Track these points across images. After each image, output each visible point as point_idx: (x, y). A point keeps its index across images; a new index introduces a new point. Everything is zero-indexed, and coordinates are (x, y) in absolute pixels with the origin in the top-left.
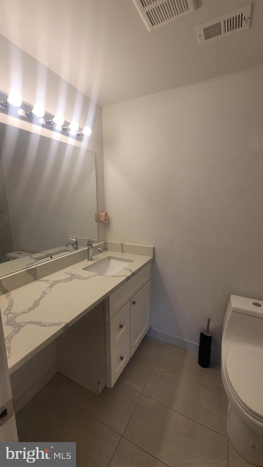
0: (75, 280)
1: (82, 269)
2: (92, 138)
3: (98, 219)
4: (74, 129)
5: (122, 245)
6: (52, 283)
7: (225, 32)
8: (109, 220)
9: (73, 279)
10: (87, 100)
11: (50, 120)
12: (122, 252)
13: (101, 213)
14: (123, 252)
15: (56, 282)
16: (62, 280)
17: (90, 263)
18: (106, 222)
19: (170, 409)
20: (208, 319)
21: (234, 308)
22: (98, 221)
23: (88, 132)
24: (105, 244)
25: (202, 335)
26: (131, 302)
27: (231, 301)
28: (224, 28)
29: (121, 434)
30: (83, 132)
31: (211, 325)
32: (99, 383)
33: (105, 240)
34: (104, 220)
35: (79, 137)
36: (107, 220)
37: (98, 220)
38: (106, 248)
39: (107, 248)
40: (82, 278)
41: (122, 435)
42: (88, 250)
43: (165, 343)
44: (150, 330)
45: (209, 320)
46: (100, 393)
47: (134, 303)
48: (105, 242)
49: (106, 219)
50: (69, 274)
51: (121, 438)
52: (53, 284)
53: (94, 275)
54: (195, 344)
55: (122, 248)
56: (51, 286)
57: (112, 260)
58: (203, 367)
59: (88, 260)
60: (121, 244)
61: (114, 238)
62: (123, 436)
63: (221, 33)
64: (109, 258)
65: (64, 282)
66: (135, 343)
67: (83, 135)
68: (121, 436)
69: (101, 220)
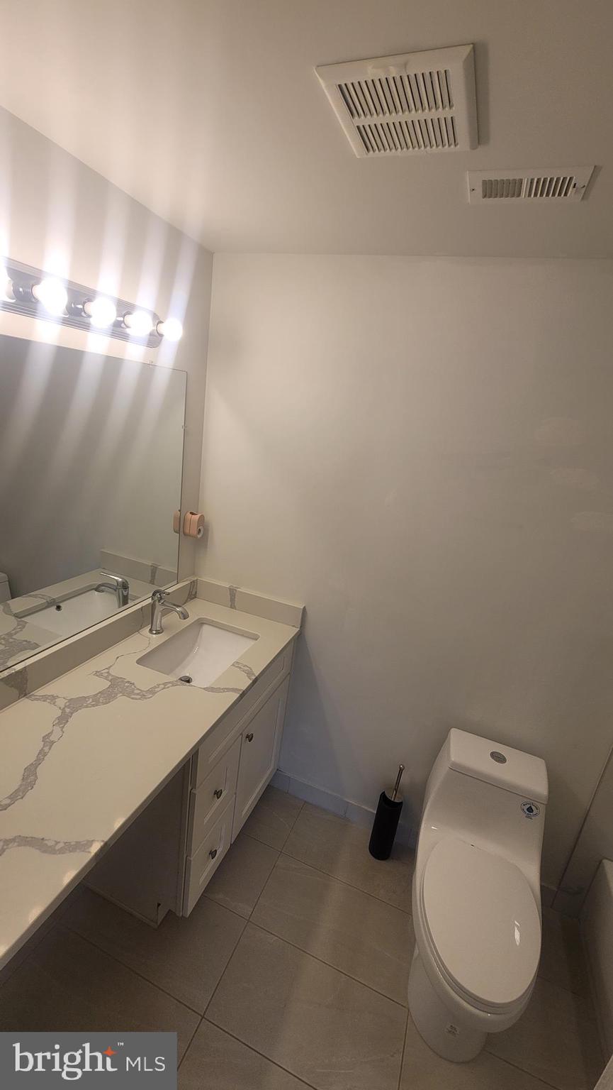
0: (121, 701)
1: (139, 662)
2: (184, 346)
3: (180, 526)
4: (140, 325)
5: (232, 592)
6: (66, 706)
7: (530, 195)
8: (206, 531)
9: (115, 697)
10: (174, 235)
11: (80, 306)
12: (231, 607)
13: (189, 515)
14: (233, 606)
15: (76, 704)
16: (88, 697)
17: (156, 640)
18: (199, 536)
19: (305, 954)
20: (400, 768)
21: (454, 764)
22: (182, 533)
23: (174, 330)
24: (194, 584)
25: (383, 797)
26: (244, 738)
27: (450, 739)
28: (529, 187)
29: (200, 1013)
30: (163, 329)
31: (405, 779)
32: (159, 905)
33: (194, 574)
34: (194, 531)
35: (155, 340)
36: (202, 532)
37: (181, 530)
38: (193, 593)
39: (196, 592)
40: (136, 692)
41: (202, 1014)
42: (153, 606)
43: (305, 802)
44: (277, 774)
45: (401, 771)
46: (159, 923)
47: (250, 738)
48: (194, 581)
49: (200, 530)
50: (106, 678)
51: (201, 1020)
52: (68, 710)
53: (165, 684)
54: (366, 810)
55: (232, 598)
56: (63, 720)
57: (206, 628)
58: (379, 859)
59: (151, 631)
60: (230, 589)
61: (215, 572)
62: (205, 1016)
63: (519, 195)
64: (201, 623)
65: (93, 706)
66: (244, 813)
67: (161, 335)
68: (200, 1018)
69: (187, 531)
